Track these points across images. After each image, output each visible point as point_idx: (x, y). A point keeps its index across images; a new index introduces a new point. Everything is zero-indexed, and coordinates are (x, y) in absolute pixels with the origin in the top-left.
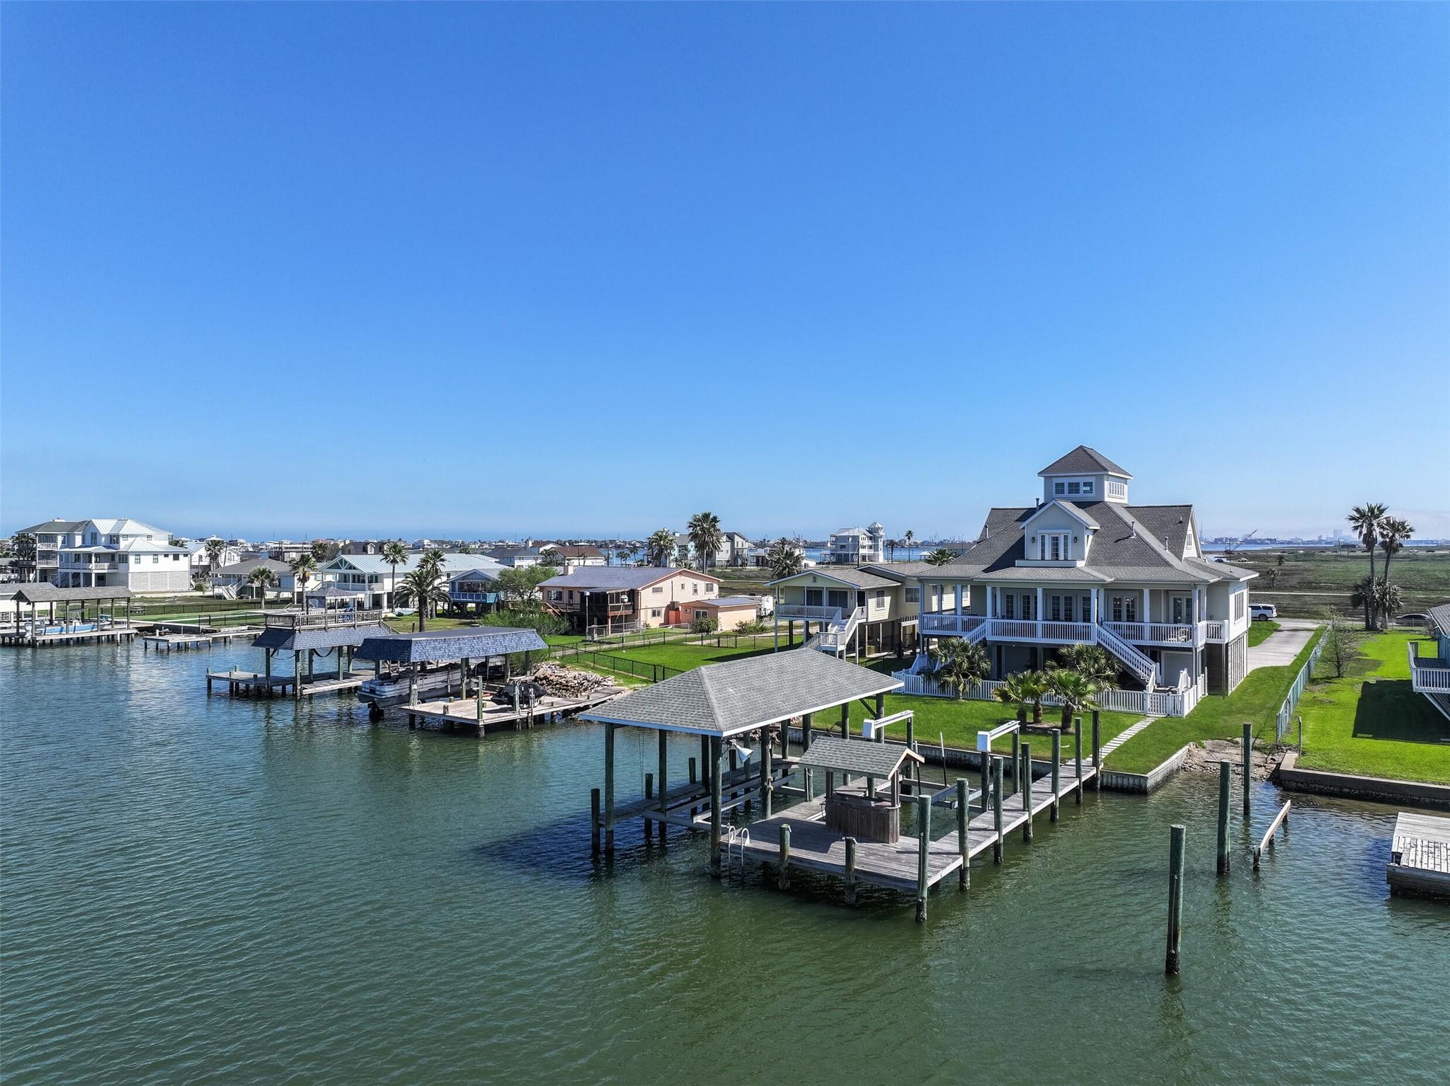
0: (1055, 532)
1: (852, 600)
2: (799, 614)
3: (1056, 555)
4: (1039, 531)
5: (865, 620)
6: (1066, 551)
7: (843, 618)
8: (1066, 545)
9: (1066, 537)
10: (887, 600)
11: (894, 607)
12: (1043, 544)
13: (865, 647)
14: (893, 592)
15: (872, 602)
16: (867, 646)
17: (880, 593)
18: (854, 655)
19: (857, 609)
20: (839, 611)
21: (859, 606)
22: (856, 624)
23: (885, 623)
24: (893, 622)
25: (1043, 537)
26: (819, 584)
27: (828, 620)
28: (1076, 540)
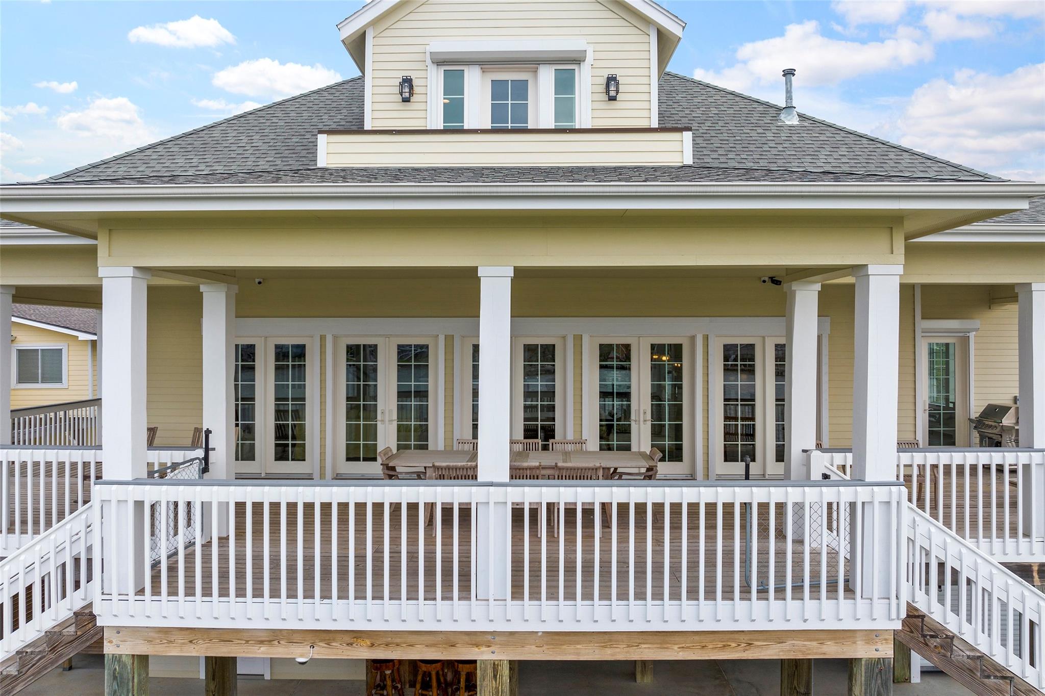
28: (612, 88)
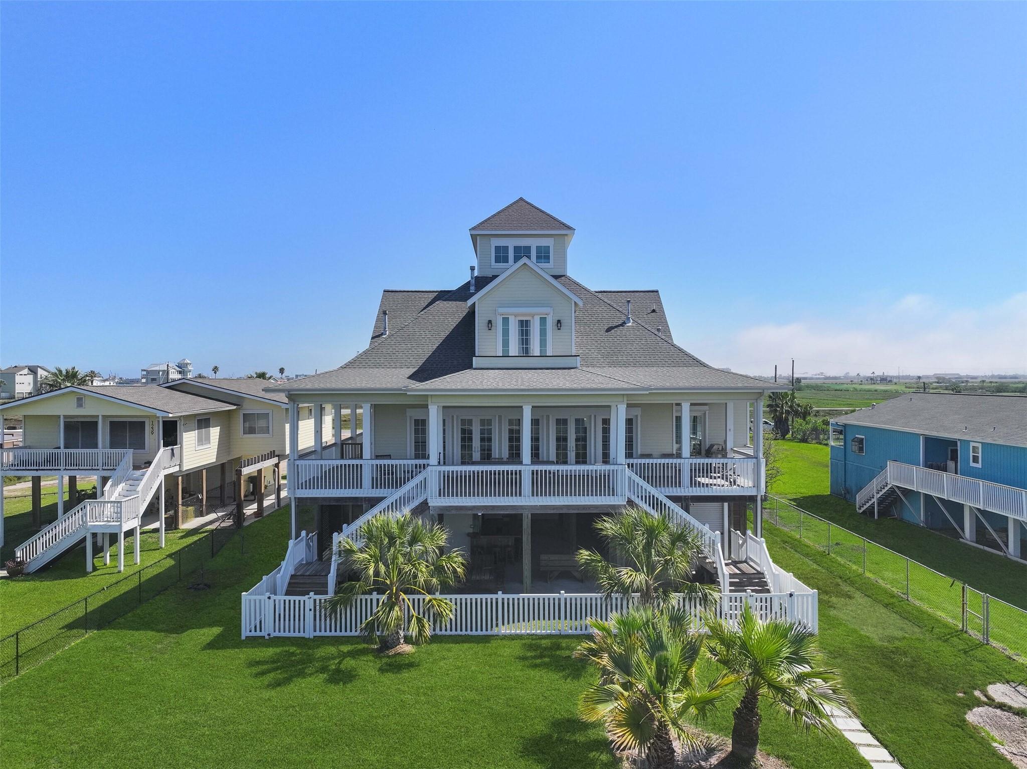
0: (524, 312)
1: (153, 435)
2: (51, 463)
3: (525, 352)
4: (501, 310)
5: (177, 469)
6: (543, 343)
7: (136, 467)
8: (543, 333)
9: (543, 321)
10: (215, 432)
11: (225, 443)
12: (506, 333)
13: (176, 512)
14: (225, 418)
15: (189, 438)
16: (181, 508)
17: (203, 422)
18: (156, 525)
19: (163, 453)
20: (129, 455)
21: (165, 445)
22: (161, 478)
23: (210, 469)
24: (223, 465)
25: (506, 321)
26: (88, 411)
27: (106, 474)
28: (559, 325)
